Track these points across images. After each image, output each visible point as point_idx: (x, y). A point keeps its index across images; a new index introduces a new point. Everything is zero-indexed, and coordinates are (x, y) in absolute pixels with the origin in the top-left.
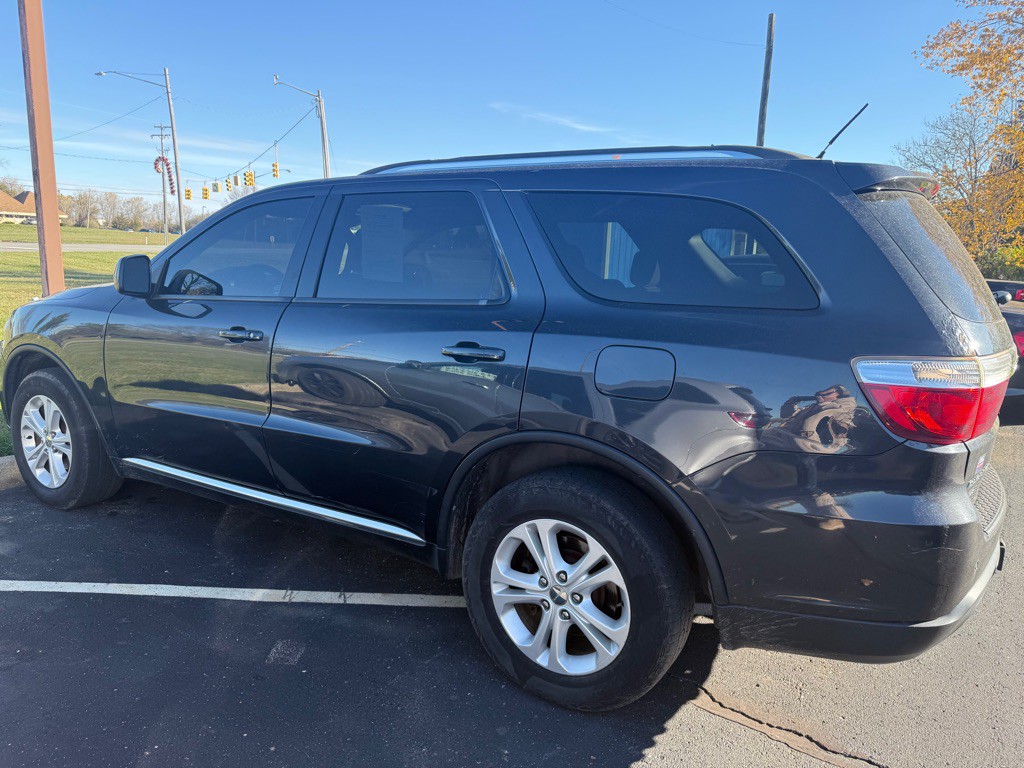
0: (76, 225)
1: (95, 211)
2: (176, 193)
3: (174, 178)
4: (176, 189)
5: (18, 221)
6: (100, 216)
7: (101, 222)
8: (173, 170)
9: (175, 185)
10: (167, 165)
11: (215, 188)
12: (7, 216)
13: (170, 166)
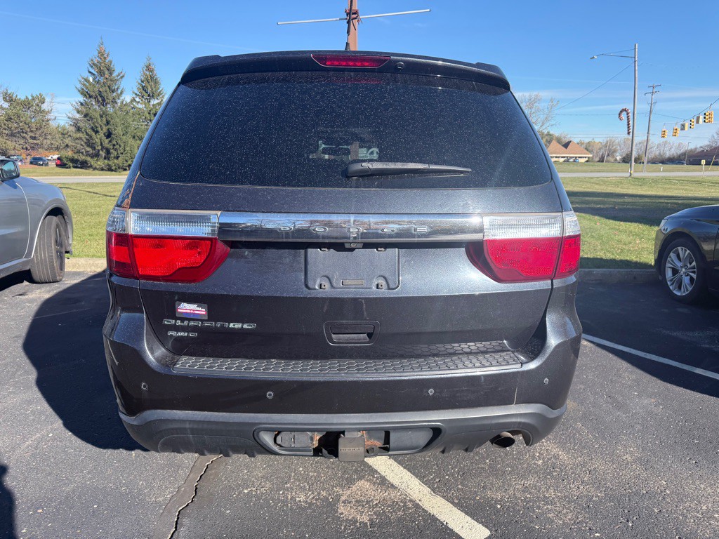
0: (599, 161)
1: (615, 151)
2: (631, 134)
3: (631, 123)
4: (631, 130)
5: (562, 160)
6: (618, 154)
7: (618, 158)
8: (631, 118)
9: (631, 128)
10: (628, 114)
11: (683, 127)
12: (556, 157)
13: (630, 114)
